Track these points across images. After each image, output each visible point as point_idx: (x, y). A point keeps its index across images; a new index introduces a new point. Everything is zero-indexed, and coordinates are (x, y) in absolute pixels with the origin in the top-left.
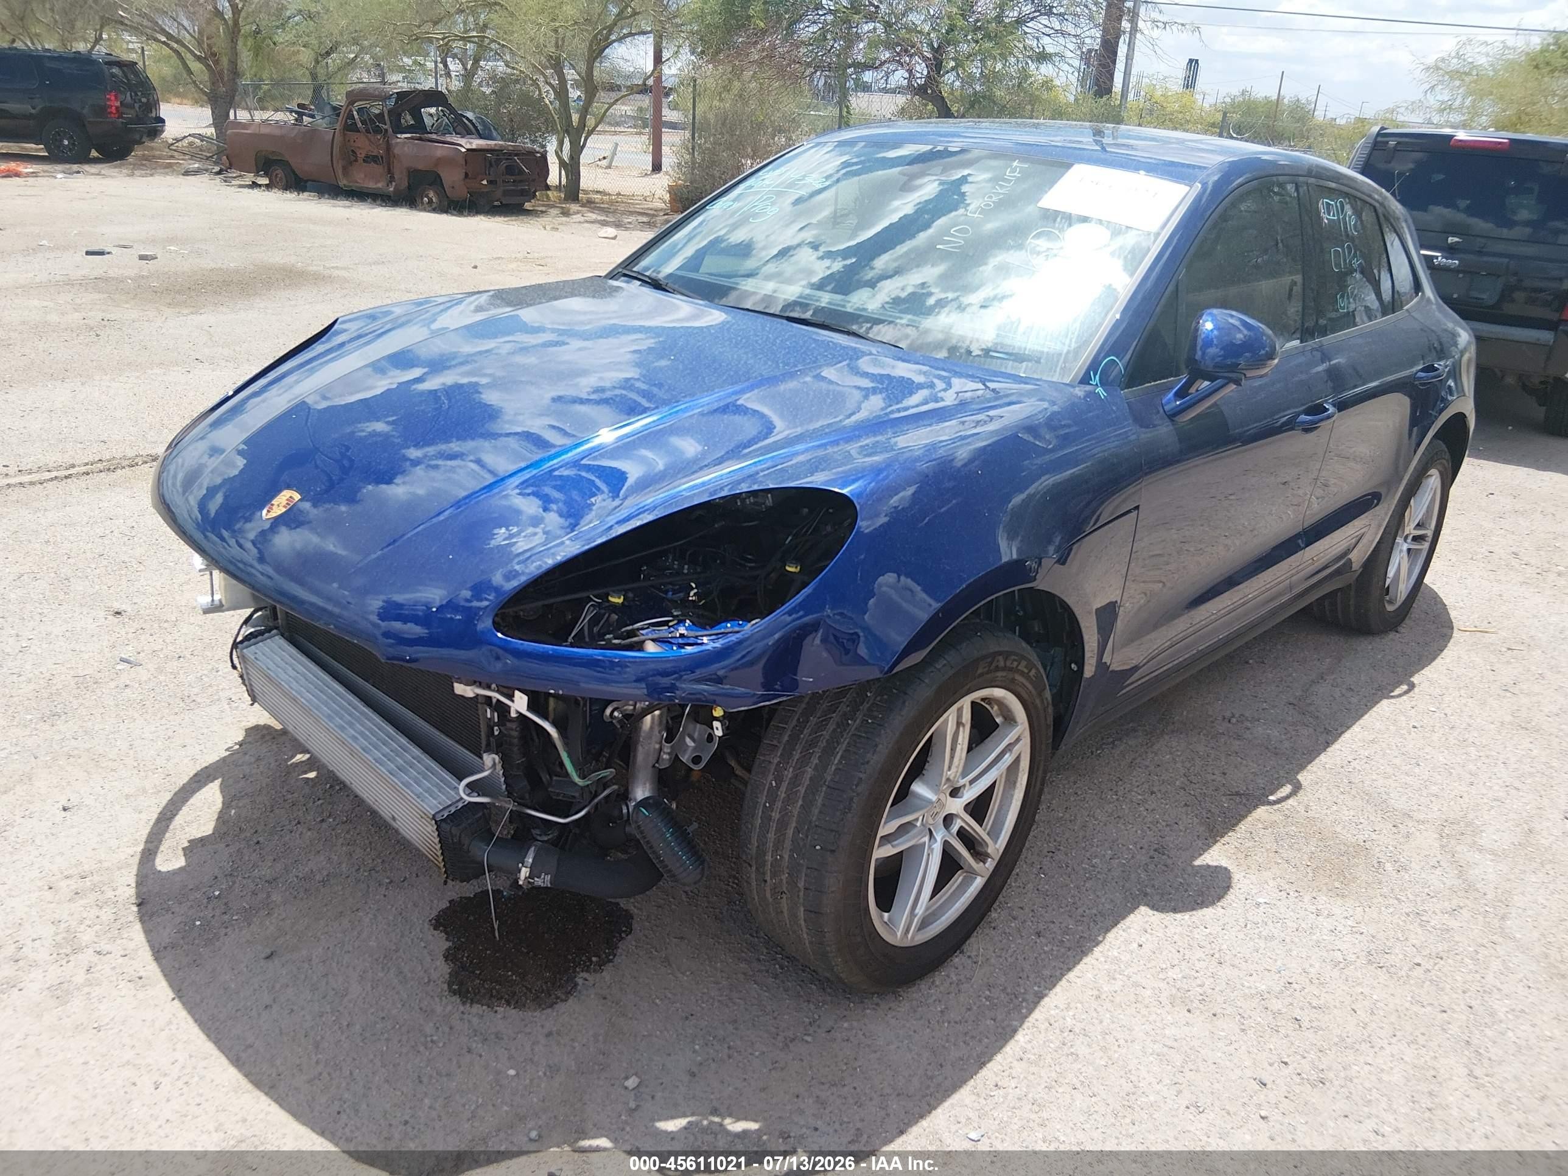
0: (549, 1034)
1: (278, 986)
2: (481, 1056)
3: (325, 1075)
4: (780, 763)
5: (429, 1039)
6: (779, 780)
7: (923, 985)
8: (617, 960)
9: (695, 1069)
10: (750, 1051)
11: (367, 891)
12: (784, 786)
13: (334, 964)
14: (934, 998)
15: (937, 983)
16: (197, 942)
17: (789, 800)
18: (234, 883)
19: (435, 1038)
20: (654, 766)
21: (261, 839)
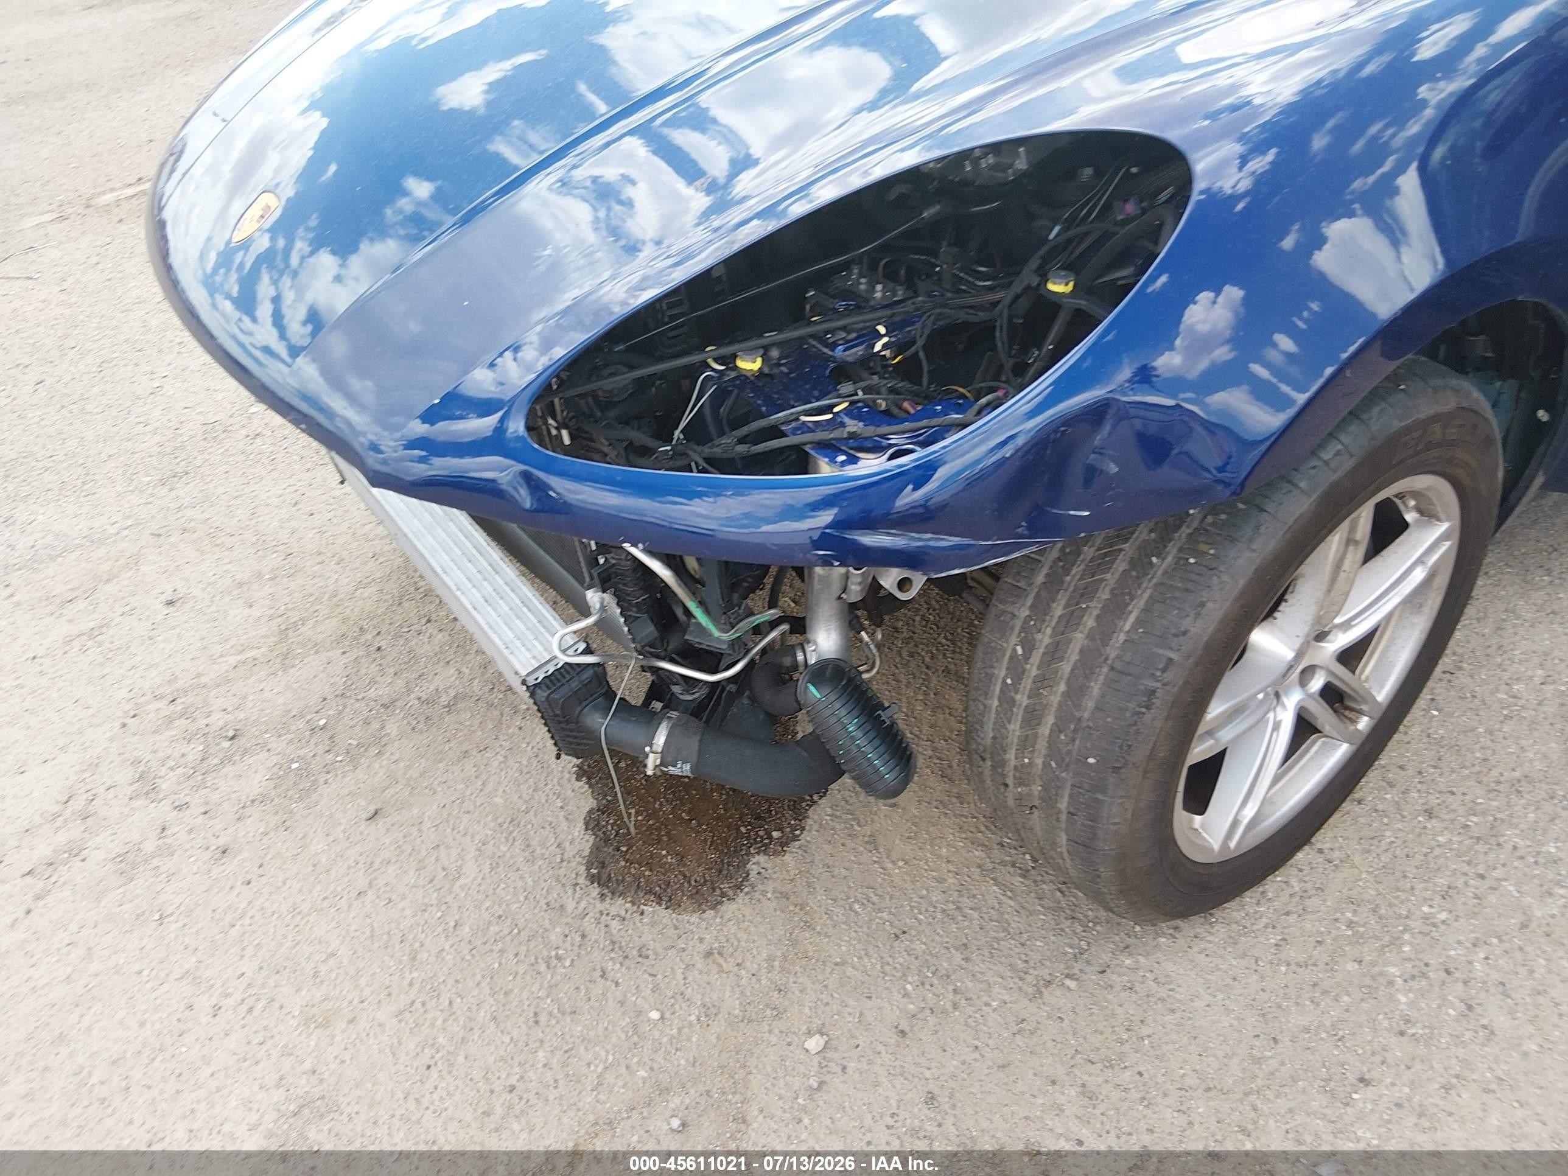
0: (709, 954)
1: (378, 861)
2: (617, 984)
3: (418, 1005)
4: (1029, 618)
5: (553, 953)
6: (1029, 646)
7: (1249, 897)
8: (805, 836)
9: (904, 1025)
10: (985, 999)
11: (500, 722)
12: (1036, 657)
13: (449, 830)
14: (1264, 920)
15: (1270, 895)
16: (290, 793)
17: (1043, 681)
18: (345, 707)
19: (561, 952)
20: (840, 598)
21: (383, 644)
